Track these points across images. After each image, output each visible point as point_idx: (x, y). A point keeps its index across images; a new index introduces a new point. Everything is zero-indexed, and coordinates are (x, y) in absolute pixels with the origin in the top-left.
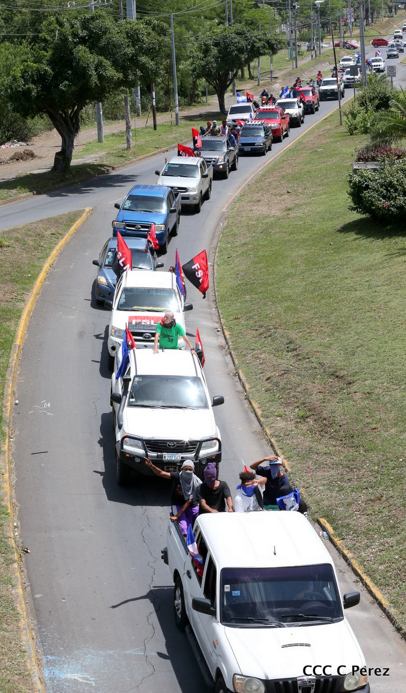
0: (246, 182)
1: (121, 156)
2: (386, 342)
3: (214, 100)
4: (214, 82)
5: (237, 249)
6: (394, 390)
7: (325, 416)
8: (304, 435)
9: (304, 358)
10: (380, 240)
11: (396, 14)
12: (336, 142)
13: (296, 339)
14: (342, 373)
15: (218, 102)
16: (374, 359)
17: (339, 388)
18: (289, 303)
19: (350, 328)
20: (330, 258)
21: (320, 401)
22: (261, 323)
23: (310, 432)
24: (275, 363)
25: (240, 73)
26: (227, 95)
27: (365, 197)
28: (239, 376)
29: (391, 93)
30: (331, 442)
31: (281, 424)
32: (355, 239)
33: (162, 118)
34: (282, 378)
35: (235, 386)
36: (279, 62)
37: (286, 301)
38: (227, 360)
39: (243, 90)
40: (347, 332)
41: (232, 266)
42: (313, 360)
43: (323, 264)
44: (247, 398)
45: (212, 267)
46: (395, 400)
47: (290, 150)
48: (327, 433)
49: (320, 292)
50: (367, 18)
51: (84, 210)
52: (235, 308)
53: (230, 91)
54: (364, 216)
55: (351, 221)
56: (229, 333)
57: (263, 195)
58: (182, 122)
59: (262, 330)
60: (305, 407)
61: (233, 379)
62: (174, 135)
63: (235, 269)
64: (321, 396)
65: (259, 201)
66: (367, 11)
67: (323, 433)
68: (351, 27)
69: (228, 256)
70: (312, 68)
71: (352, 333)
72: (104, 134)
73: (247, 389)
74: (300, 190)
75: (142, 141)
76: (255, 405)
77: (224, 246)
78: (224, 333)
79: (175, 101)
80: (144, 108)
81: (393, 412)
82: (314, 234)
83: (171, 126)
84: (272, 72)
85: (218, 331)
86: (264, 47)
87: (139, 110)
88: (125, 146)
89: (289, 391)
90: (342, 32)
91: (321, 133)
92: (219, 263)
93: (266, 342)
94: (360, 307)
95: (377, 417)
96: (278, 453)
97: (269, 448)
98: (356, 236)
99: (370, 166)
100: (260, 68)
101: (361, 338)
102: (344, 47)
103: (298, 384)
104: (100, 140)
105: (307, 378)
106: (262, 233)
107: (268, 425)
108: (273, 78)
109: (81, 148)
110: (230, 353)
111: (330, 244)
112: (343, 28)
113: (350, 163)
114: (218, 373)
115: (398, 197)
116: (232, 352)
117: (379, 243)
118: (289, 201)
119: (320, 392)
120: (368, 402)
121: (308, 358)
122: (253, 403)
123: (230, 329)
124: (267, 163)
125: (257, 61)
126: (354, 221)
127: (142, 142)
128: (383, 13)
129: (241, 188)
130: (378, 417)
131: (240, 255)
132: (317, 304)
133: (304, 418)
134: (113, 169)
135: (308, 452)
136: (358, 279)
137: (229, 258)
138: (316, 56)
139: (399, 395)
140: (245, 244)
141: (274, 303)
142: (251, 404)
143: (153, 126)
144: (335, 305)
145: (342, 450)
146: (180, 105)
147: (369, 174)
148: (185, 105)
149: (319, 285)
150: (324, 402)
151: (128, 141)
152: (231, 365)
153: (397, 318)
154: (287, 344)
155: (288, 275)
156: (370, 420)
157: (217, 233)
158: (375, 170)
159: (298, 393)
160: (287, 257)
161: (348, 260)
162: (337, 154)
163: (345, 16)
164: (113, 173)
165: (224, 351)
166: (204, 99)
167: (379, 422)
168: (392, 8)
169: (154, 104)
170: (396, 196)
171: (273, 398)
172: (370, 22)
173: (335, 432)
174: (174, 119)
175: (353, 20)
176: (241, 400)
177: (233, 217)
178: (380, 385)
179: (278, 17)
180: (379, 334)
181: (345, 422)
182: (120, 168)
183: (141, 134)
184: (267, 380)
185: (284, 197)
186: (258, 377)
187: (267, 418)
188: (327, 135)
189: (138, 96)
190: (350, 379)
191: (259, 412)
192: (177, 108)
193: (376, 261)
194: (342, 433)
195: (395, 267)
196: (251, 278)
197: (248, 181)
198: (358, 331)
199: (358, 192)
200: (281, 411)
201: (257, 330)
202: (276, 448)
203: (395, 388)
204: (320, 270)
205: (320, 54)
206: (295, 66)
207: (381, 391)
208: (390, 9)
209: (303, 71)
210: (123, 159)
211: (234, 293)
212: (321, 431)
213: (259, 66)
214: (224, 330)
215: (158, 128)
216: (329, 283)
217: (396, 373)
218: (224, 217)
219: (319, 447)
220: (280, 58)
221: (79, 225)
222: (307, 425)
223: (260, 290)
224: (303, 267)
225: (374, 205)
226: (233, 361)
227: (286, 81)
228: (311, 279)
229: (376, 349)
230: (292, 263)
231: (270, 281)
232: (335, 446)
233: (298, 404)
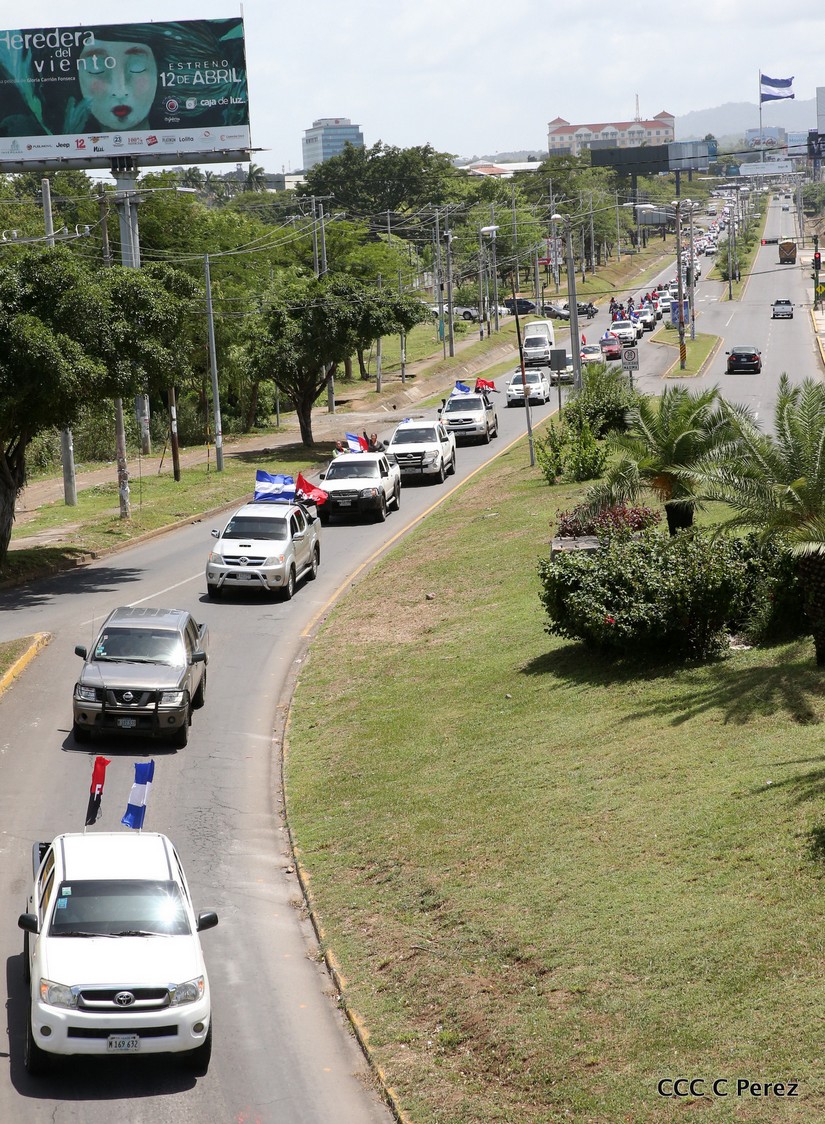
0: (349, 581)
1: (109, 532)
2: (613, 889)
3: (292, 420)
4: (290, 388)
5: (328, 710)
6: (630, 984)
7: (495, 1040)
8: (452, 1079)
9: (455, 923)
10: (602, 687)
11: (644, 247)
12: (522, 499)
13: (439, 885)
14: (527, 952)
15: (298, 425)
16: (590, 922)
17: (521, 982)
18: (426, 815)
19: (543, 860)
20: (505, 724)
21: (485, 1009)
22: (372, 855)
23: (465, 1074)
24: (397, 935)
25: (342, 367)
26: (317, 412)
27: (572, 605)
28: (327, 961)
29: (629, 401)
30: (506, 1094)
31: (408, 1058)
32: (554, 687)
33: (190, 457)
34: (410, 963)
35: (319, 981)
36: (419, 346)
37: (420, 810)
38: (304, 931)
39: (347, 401)
40: (536, 870)
41: (319, 743)
42: (471, 926)
43: (493, 736)
44: (342, 1007)
45: (278, 747)
46: (632, 1005)
47: (434, 516)
48: (498, 1075)
49: (485, 792)
50: (588, 256)
51: (33, 637)
52: (321, 826)
53: (323, 404)
54: (571, 642)
55: (548, 652)
56: (310, 876)
57: (379, 605)
58: (229, 465)
59: (373, 868)
60: (456, 1022)
61: (315, 968)
62: (212, 491)
63: (324, 748)
64: (486, 1000)
65: (371, 616)
66: (588, 242)
67: (490, 1075)
68: (557, 276)
69: (309, 725)
70: (481, 357)
71: (548, 870)
72: (76, 491)
73: (342, 988)
74: (451, 593)
75: (150, 502)
76: (358, 1021)
77: (302, 704)
78: (299, 877)
79: (215, 423)
80: (156, 438)
81: (628, 1030)
82: (476, 678)
83: (208, 472)
84: (403, 365)
85: (288, 872)
86: (389, 318)
87: (147, 442)
88: (118, 512)
89: (423, 990)
90: (540, 284)
91: (493, 483)
92: (292, 738)
93: (380, 892)
94: (563, 820)
95: (597, 1041)
96: (402, 1117)
97: (384, 1107)
98: (555, 681)
99: (585, 543)
100: (380, 357)
101: (565, 881)
102: (543, 314)
103: (441, 976)
104: (69, 500)
105: (459, 963)
106: (375, 677)
107: (383, 1060)
108: (407, 376)
109: (31, 517)
110: (311, 916)
111: (507, 697)
112: (542, 278)
113: (547, 540)
114: (286, 956)
115: (634, 604)
116: (315, 915)
117: (600, 693)
118: (430, 615)
119: (484, 992)
120: (578, 1010)
121: (462, 923)
122: (354, 1016)
123: (312, 868)
124: (389, 543)
125: (376, 344)
126: (553, 653)
127: (152, 504)
128: (619, 245)
129: (339, 592)
130: (599, 1040)
131: (333, 722)
132: (479, 816)
133: (453, 1045)
134: (94, 556)
135: (460, 1116)
136: (560, 764)
137: (312, 727)
138: (489, 333)
139: (640, 995)
140: (342, 700)
141: (396, 814)
142: (349, 1017)
143: (172, 473)
144: (515, 816)
145: (528, 1109)
146: (225, 430)
147: (580, 561)
148: (237, 431)
149: (484, 778)
150: (492, 1012)
151: (123, 502)
152: (313, 940)
153: (635, 841)
154: (422, 895)
155: (425, 760)
156: (582, 1048)
157: (292, 680)
158: (590, 552)
159: (441, 995)
160: (422, 724)
161: (539, 727)
162: (522, 523)
163: (546, 254)
164: (94, 565)
165: (299, 913)
166: (273, 419)
167: (601, 1050)
168: (636, 235)
169: (175, 430)
170: (631, 602)
171: (393, 1005)
172: (594, 264)
173: (514, 1072)
174: (213, 458)
175: (560, 261)
176: (330, 1011)
177: (322, 648)
178: (602, 976)
179: (415, 259)
180: (599, 872)
181: (533, 1052)
182: (106, 556)
183: (149, 488)
184: (381, 969)
185: (420, 606)
186: (364, 962)
187: (381, 1045)
188: (506, 486)
189: (144, 415)
190: (542, 963)
191: (365, 1035)
192: (220, 438)
193: (595, 729)
194: (527, 1075)
195: (630, 739)
196: (353, 766)
197: (352, 577)
198: (560, 867)
199: (558, 596)
200: (409, 1030)
201: (363, 869)
202: (398, 1108)
203: (631, 980)
204: (487, 748)
205: (497, 328)
206: (448, 354)
207: (604, 987)
208: (633, 237)
209: (463, 362)
210: (112, 537)
211: (320, 796)
212: (487, 1071)
213: (378, 355)
214: (300, 870)
215: (182, 476)
216: (503, 772)
217: (634, 951)
218: (303, 648)
219: (483, 1104)
220: (421, 339)
221: (21, 668)
222: (460, 1060)
223: (369, 791)
224: (453, 743)
225: (588, 620)
226: (316, 931)
227: (431, 382)
228: (468, 767)
229: (594, 903)
230: (432, 735)
231: (389, 772)
232: (514, 1102)
233: (441, 1017)
